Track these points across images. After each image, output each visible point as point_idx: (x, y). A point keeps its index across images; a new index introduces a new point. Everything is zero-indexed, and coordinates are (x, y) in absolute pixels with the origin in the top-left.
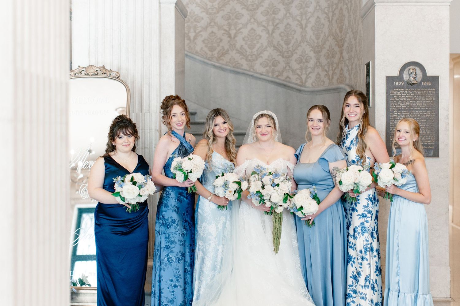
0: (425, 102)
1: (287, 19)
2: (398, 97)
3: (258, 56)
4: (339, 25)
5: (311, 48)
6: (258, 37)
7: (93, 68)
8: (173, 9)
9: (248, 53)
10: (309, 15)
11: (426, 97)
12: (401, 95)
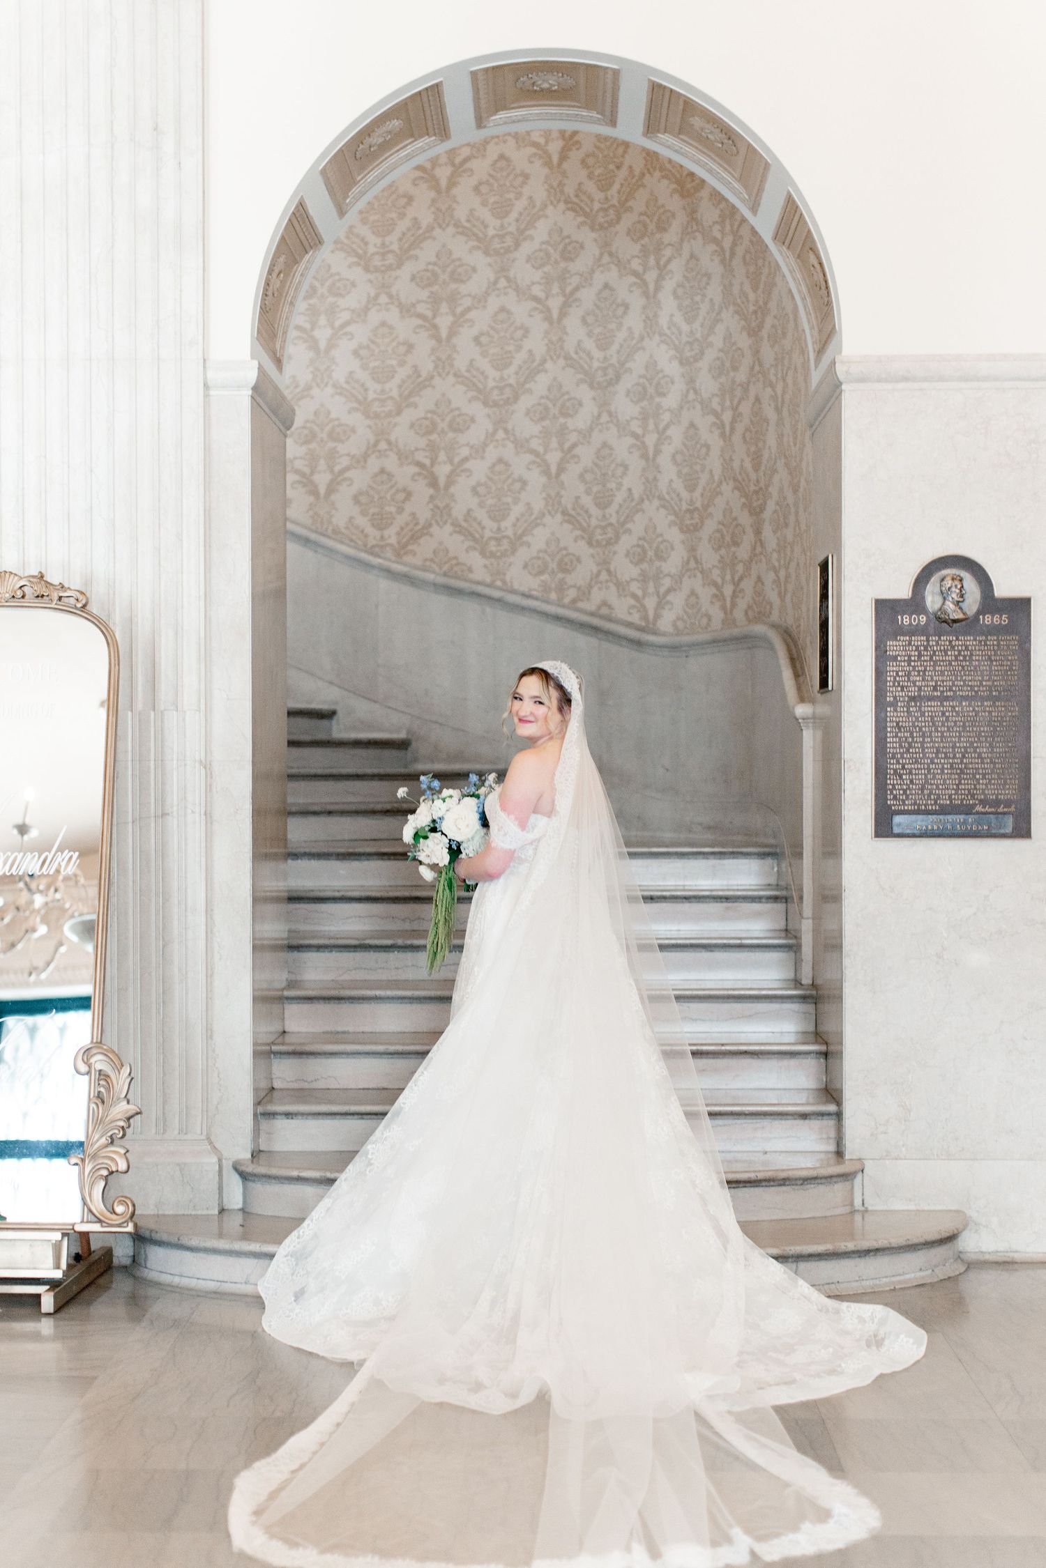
0: (990, 676)
1: (601, 431)
2: (909, 661)
3: (517, 542)
4: (753, 449)
5: (672, 518)
6: (518, 485)
7: (11, 580)
8: (247, 402)
9: (487, 534)
10: (666, 417)
11: (991, 661)
12: (920, 656)
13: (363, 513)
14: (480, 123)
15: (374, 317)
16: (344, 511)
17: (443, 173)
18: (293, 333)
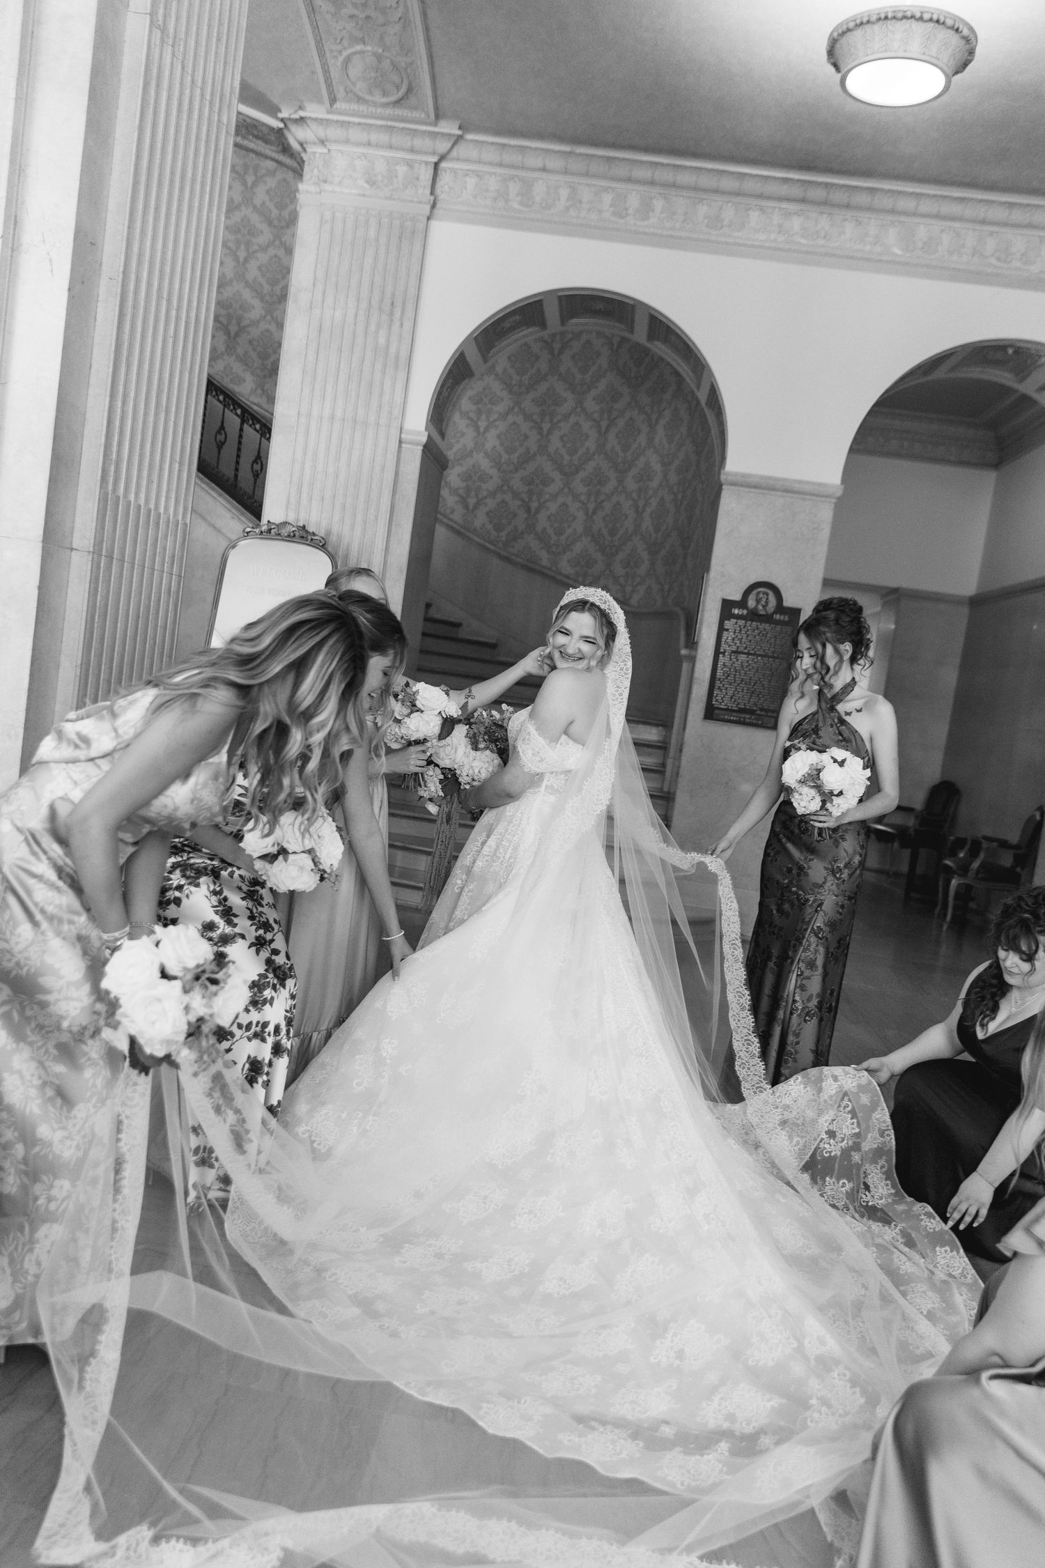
0: (775, 645)
1: (617, 495)
2: (735, 632)
3: (567, 548)
5: (645, 546)
6: (571, 519)
7: (289, 527)
8: (420, 452)
9: (552, 542)
10: (651, 493)
11: (776, 638)
12: (741, 630)
13: (490, 522)
14: (563, 321)
15: (511, 419)
16: (480, 520)
17: (557, 346)
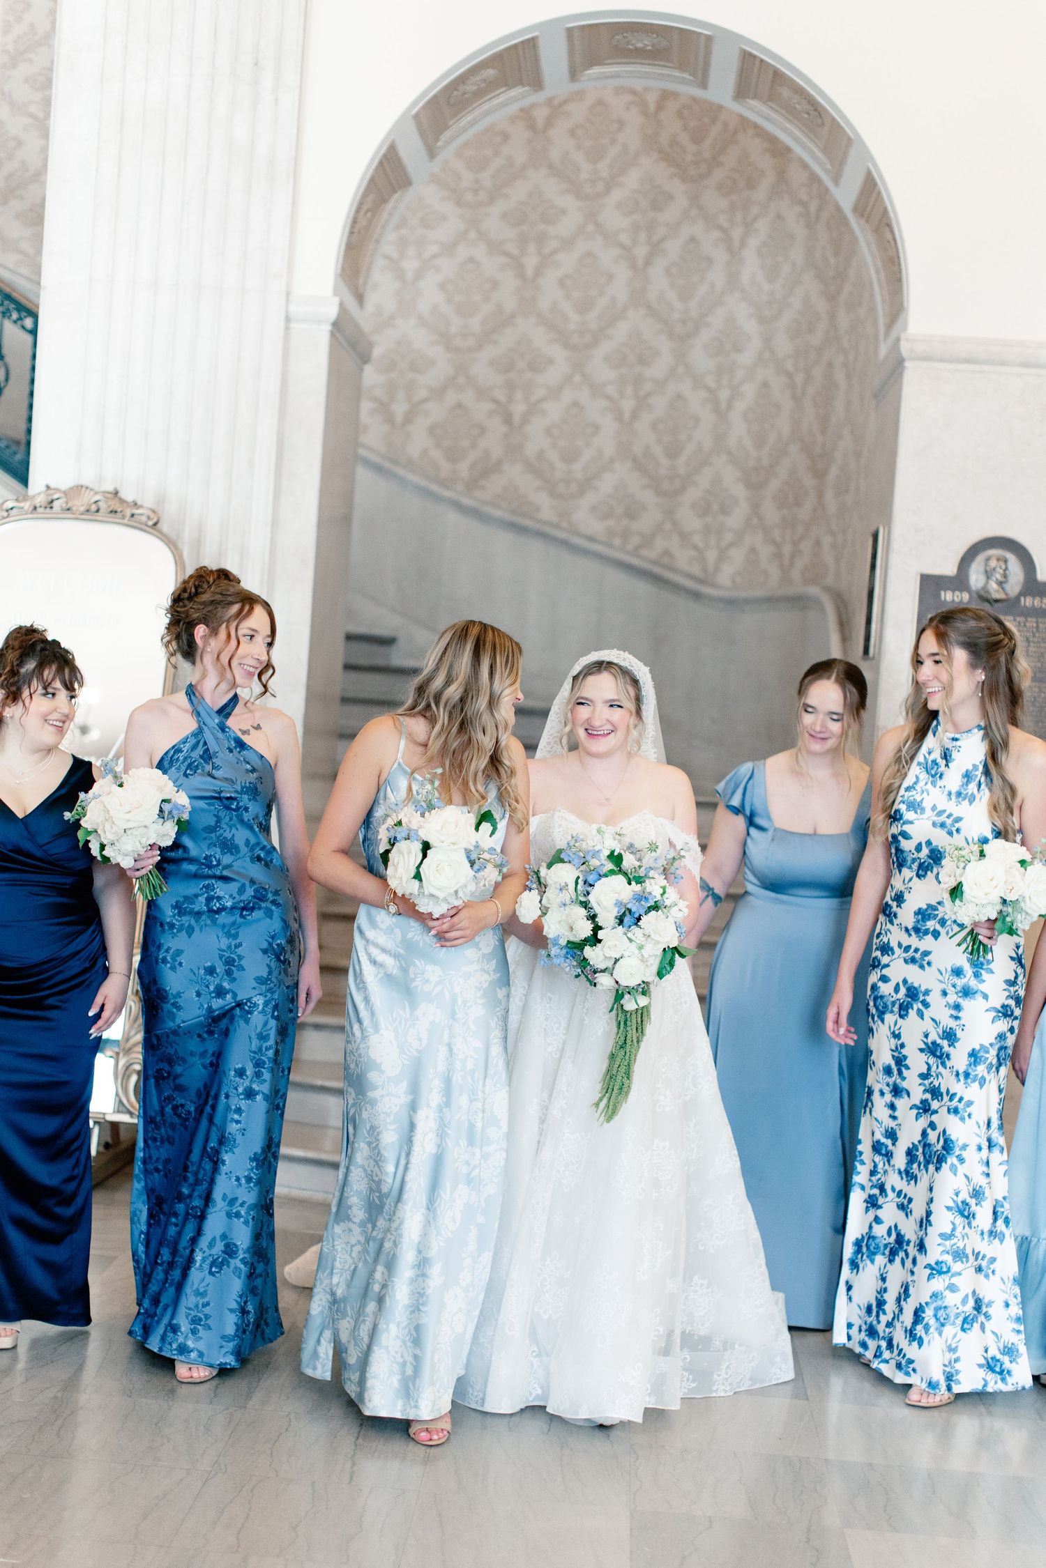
3: (586, 485)
4: (822, 412)
8: (326, 337)
13: (438, 446)
14: (574, 74)
16: (418, 443)
17: (540, 116)
18: (380, 263)
